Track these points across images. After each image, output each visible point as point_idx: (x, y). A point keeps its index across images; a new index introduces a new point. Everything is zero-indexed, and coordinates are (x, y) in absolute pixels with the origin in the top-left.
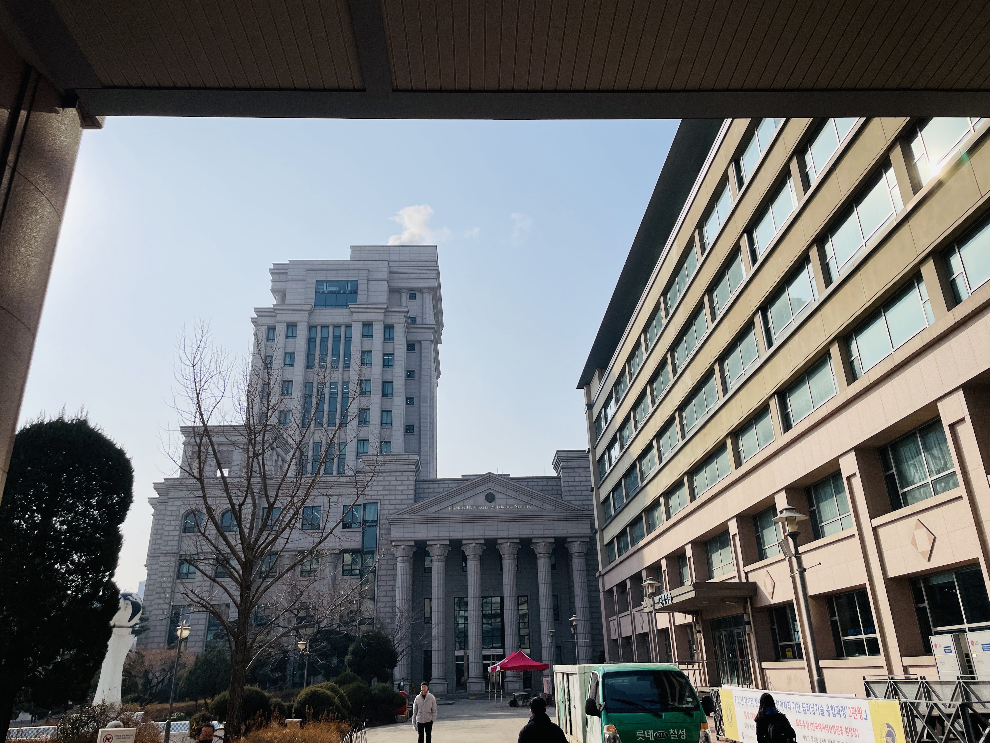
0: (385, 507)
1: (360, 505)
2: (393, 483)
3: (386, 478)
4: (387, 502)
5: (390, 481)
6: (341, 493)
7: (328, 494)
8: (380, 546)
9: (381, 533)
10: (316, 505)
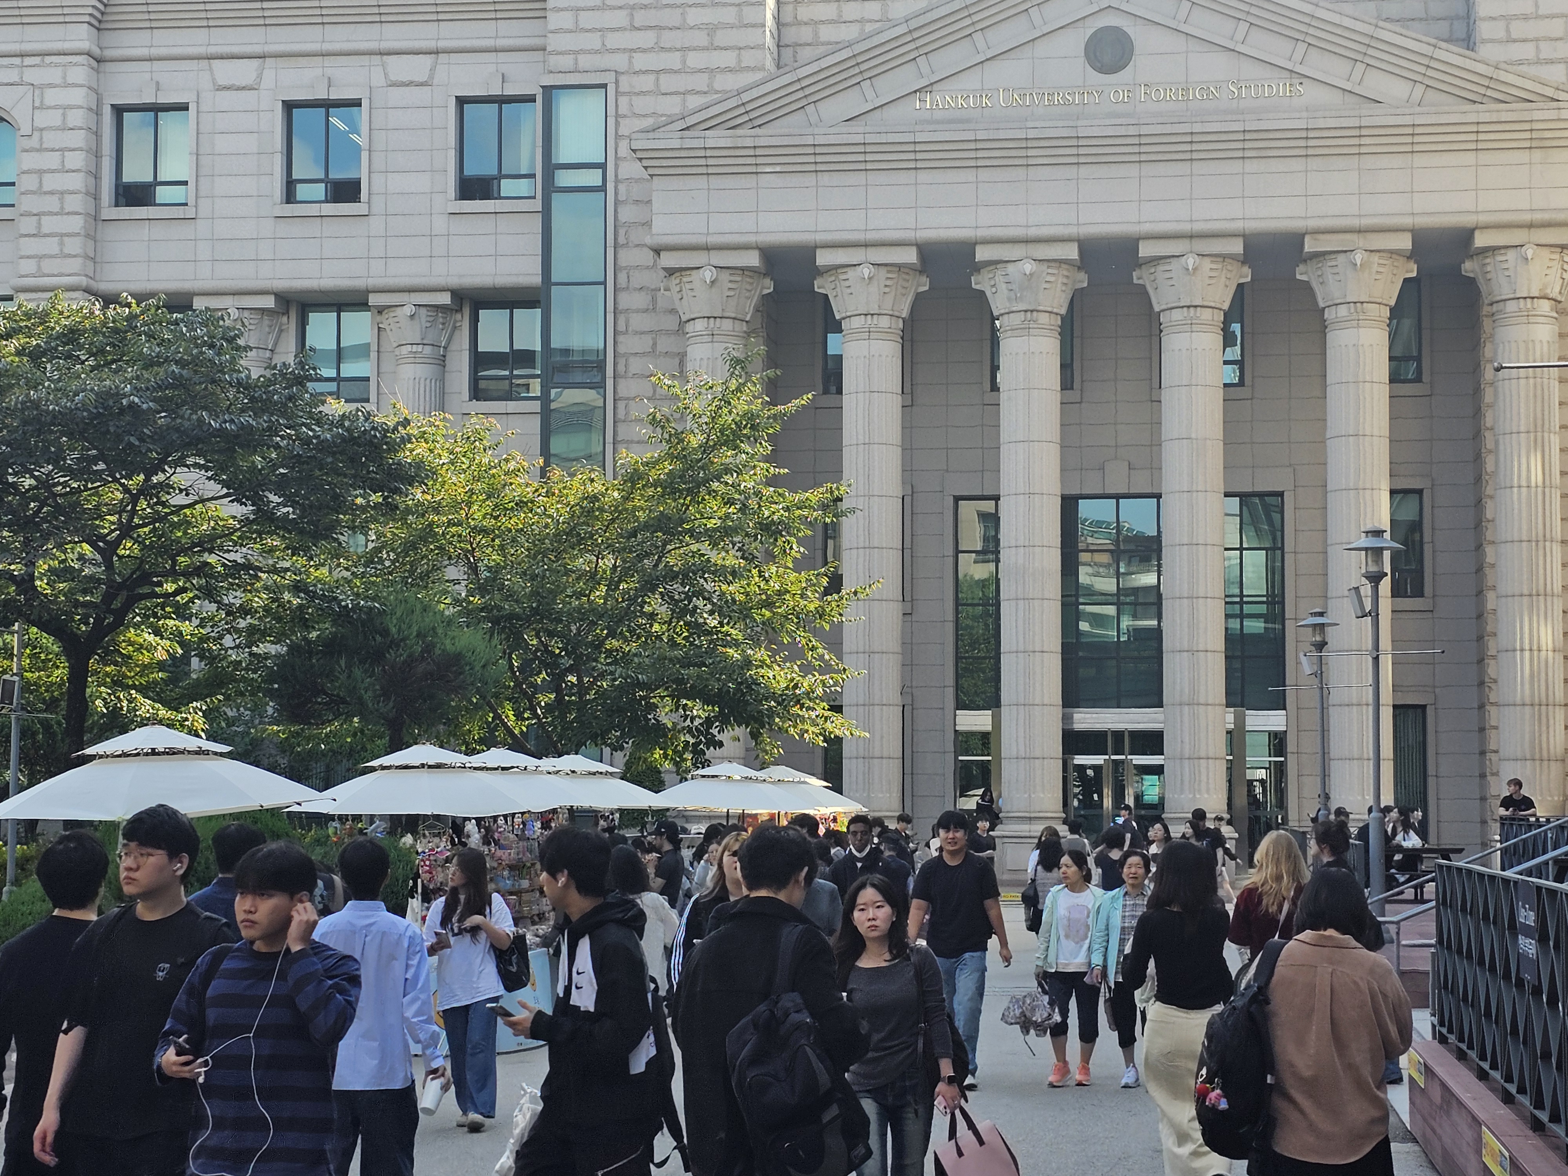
0: (642, 104)
1: (531, 99)
4: (646, 82)
6: (442, 44)
7: (385, 45)
8: (619, 275)
9: (622, 218)
10: (335, 95)
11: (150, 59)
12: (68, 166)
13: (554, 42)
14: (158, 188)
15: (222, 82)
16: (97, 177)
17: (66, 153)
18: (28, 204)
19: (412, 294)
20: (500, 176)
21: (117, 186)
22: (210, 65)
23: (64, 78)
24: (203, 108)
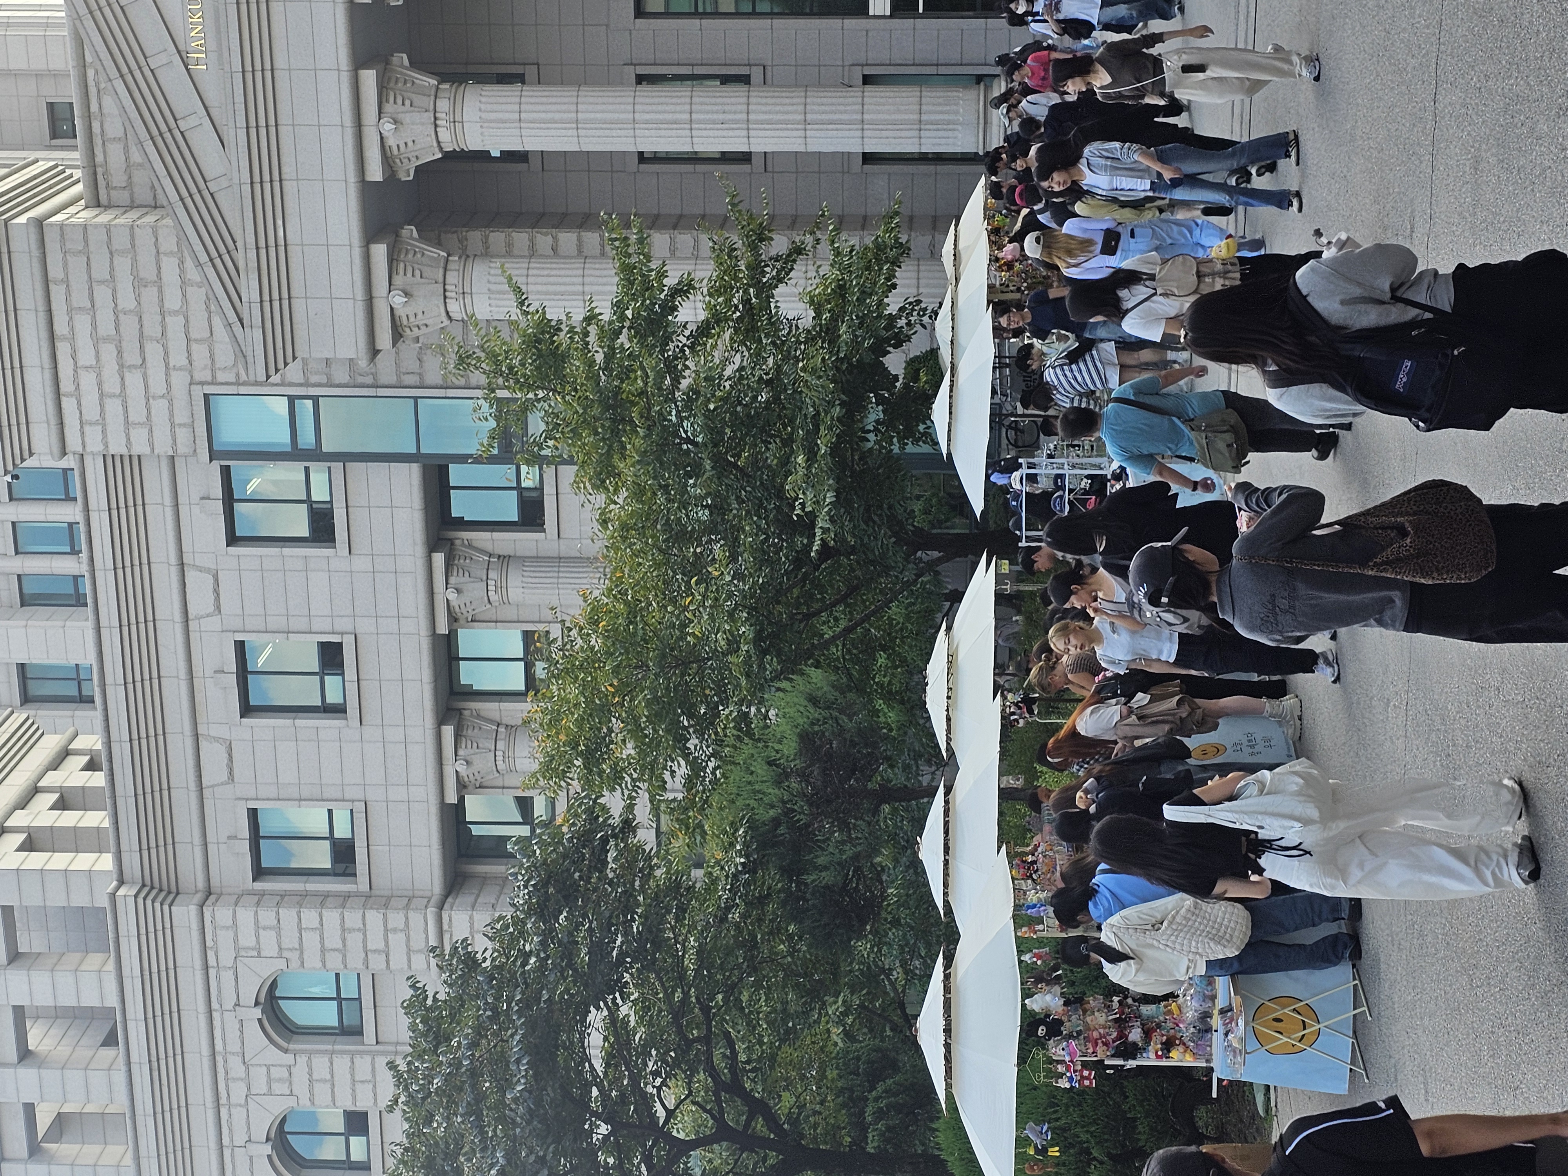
1: (226, 472)
2: (106, 327)
3: (86, 357)
4: (200, 352)
5: (97, 341)
6: (173, 560)
7: (178, 617)
8: (406, 383)
9: (346, 379)
10: (232, 666)
11: (205, 845)
12: (316, 924)
13: (163, 447)
14: (336, 836)
15: (225, 777)
16: (327, 895)
17: (304, 926)
18: (356, 961)
19: (436, 590)
20: (308, 501)
21: (336, 875)
22: (208, 787)
23: (227, 928)
24: (252, 794)
